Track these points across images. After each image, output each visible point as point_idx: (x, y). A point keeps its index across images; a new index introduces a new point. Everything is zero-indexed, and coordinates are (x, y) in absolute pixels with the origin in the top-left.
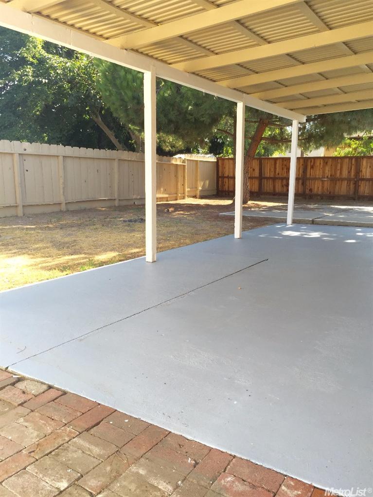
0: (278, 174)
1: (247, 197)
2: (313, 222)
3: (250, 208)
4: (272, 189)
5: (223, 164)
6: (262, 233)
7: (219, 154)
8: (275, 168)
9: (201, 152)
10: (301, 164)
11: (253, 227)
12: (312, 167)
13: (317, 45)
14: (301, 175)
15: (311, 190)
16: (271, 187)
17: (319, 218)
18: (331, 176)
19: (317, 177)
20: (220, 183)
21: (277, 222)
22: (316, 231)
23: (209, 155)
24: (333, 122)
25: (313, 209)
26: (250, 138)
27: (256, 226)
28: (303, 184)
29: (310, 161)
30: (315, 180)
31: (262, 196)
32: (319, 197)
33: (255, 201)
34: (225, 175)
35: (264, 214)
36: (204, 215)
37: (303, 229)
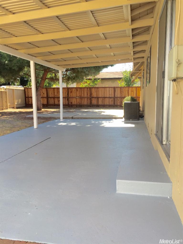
0: (56, 95)
1: (41, 107)
2: (72, 118)
3: (43, 112)
4: (53, 103)
5: (28, 91)
6: (48, 125)
7: (26, 85)
8: (54, 93)
9: (16, 85)
10: (66, 91)
11: (43, 122)
12: (71, 92)
13: (65, 37)
14: (66, 96)
15: (71, 103)
16: (53, 102)
17: (75, 116)
18: (80, 96)
19: (74, 96)
20: (27, 100)
21: (55, 118)
22: (74, 122)
23: (20, 86)
24: (78, 71)
25: (73, 112)
26: (41, 78)
27: (46, 121)
28: (68, 100)
29: (70, 90)
30: (73, 98)
31: (49, 106)
32: (75, 106)
33: (45, 109)
34: (29, 97)
35: (50, 115)
36: (18, 117)
37: (68, 121)
